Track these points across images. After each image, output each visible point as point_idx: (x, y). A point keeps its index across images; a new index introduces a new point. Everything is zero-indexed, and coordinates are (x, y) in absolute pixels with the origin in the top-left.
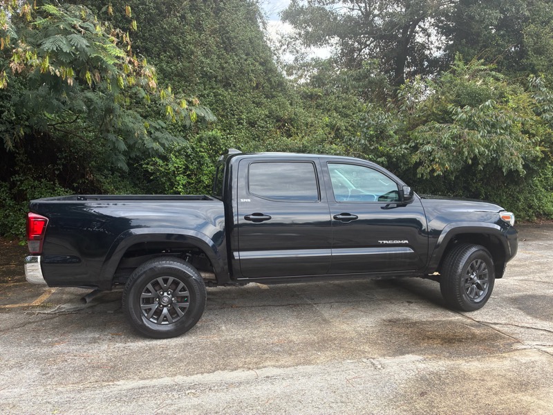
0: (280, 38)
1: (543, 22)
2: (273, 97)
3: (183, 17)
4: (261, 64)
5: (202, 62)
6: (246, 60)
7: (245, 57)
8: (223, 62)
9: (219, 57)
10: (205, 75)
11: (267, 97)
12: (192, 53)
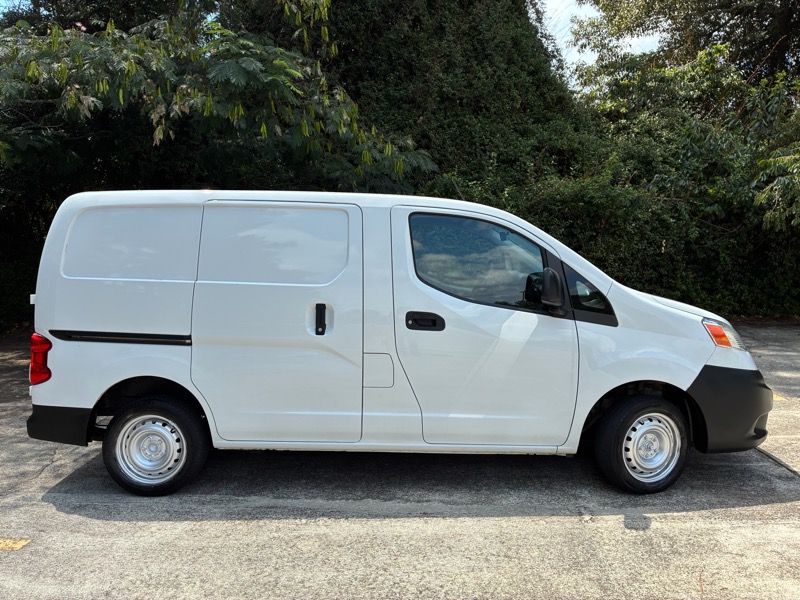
0: (576, 27)
2: (548, 120)
3: (417, 20)
4: (531, 74)
5: (441, 80)
6: (506, 71)
7: (505, 67)
8: (471, 76)
9: (467, 70)
10: (444, 98)
11: (537, 121)
12: (428, 69)
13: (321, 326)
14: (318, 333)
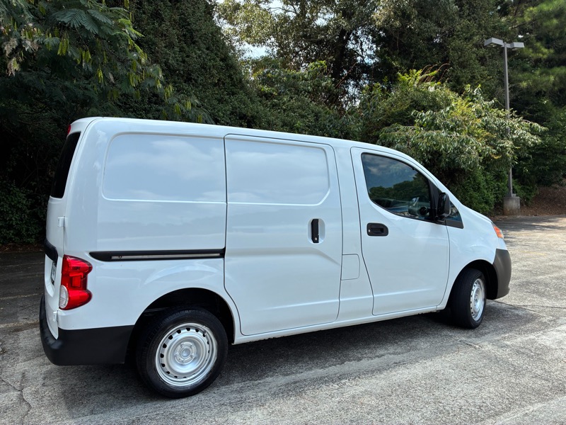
1: (466, 39)
4: (222, 60)
8: (185, 55)
9: (182, 50)
11: (229, 94)
13: (315, 235)
14: (315, 241)
